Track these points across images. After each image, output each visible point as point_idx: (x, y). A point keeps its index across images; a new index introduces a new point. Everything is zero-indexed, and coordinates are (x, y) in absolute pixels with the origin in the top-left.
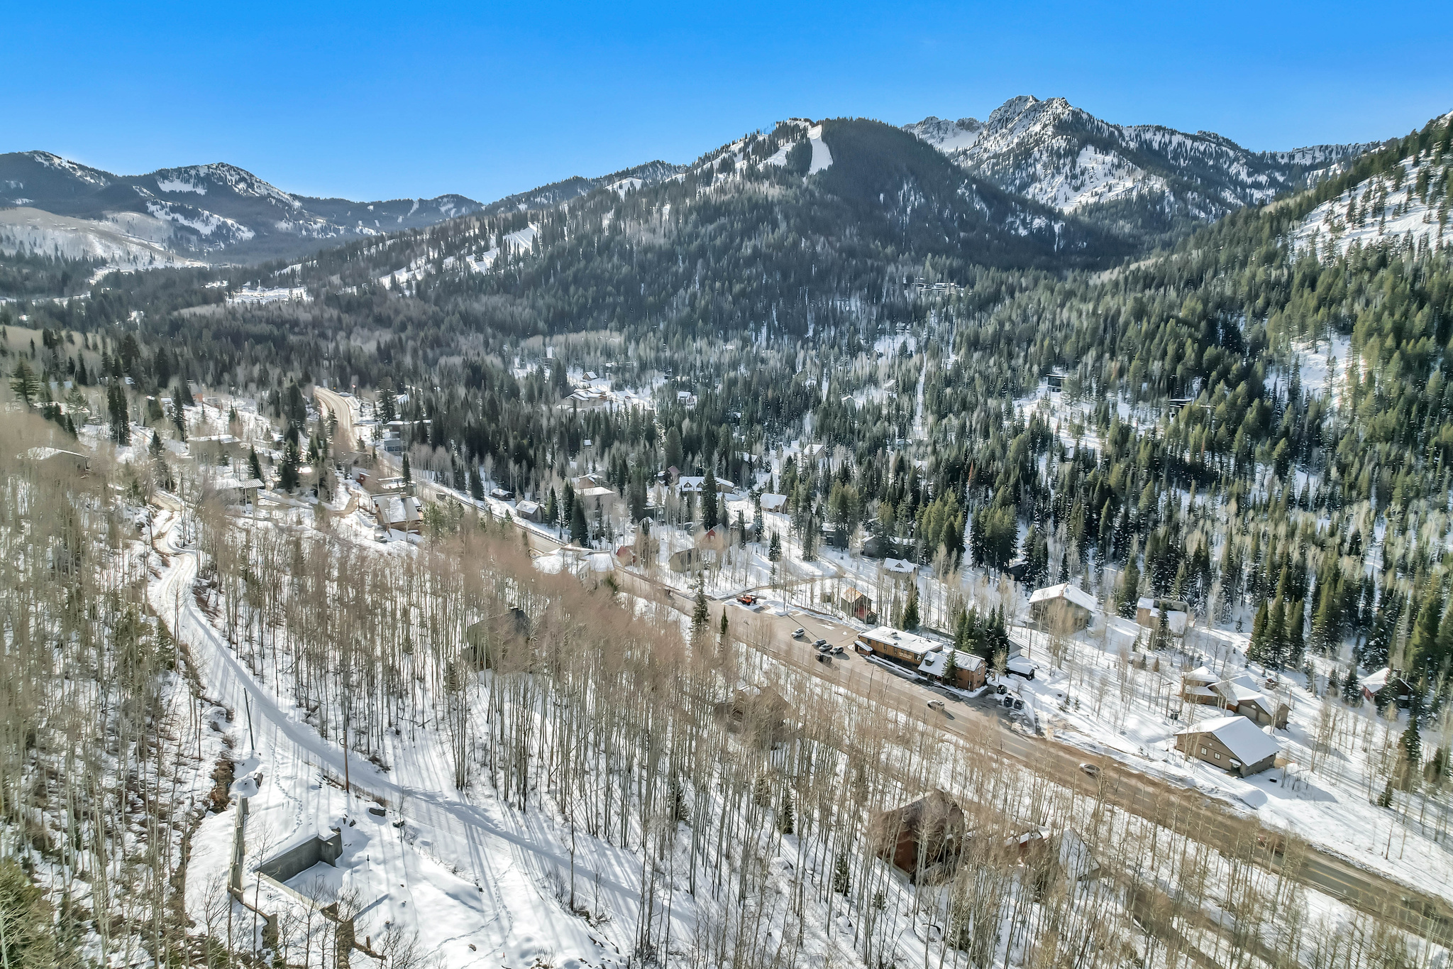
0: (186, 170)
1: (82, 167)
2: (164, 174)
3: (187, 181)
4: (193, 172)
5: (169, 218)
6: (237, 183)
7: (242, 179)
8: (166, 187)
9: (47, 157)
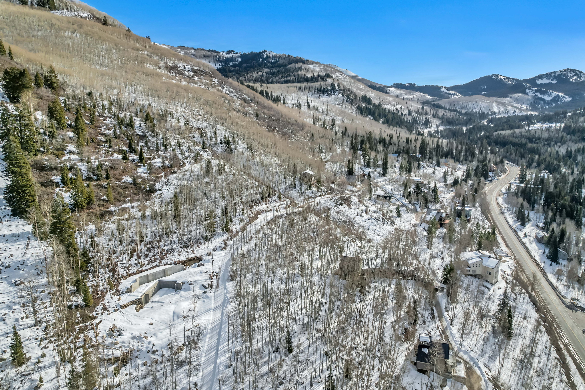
0: (550, 74)
1: (508, 78)
2: (540, 77)
3: (549, 79)
4: (553, 74)
5: (534, 95)
6: (573, 77)
7: (576, 75)
8: (539, 82)
9: (497, 76)
